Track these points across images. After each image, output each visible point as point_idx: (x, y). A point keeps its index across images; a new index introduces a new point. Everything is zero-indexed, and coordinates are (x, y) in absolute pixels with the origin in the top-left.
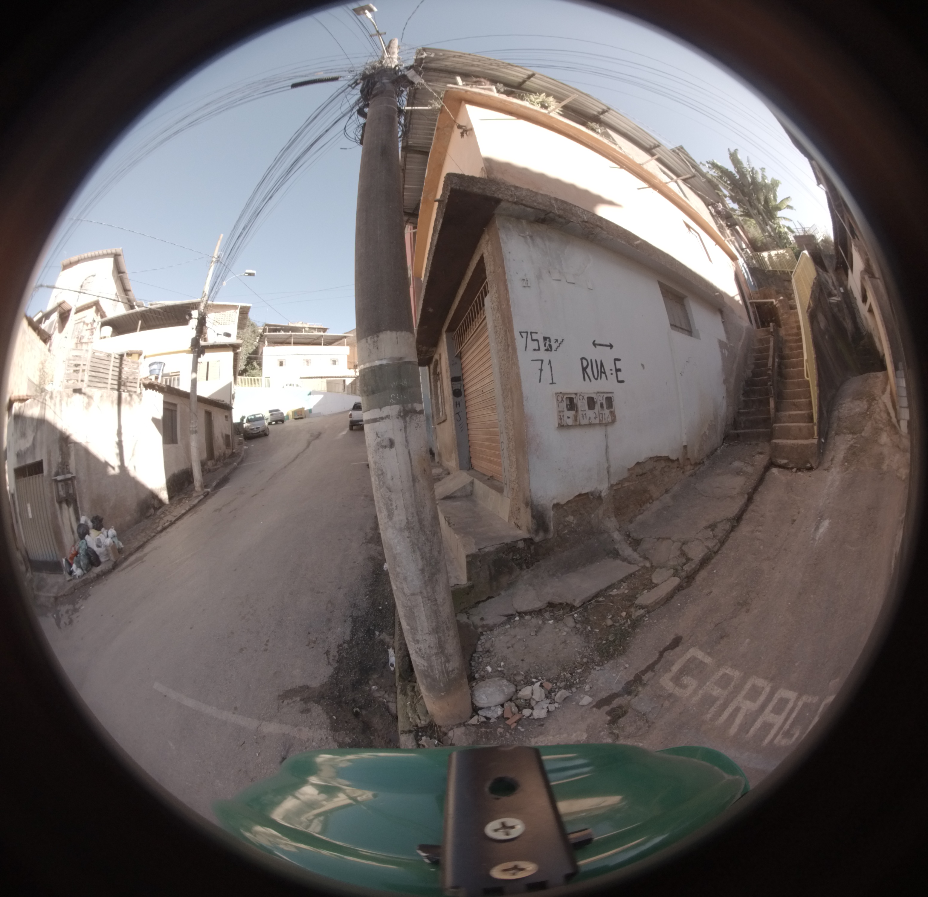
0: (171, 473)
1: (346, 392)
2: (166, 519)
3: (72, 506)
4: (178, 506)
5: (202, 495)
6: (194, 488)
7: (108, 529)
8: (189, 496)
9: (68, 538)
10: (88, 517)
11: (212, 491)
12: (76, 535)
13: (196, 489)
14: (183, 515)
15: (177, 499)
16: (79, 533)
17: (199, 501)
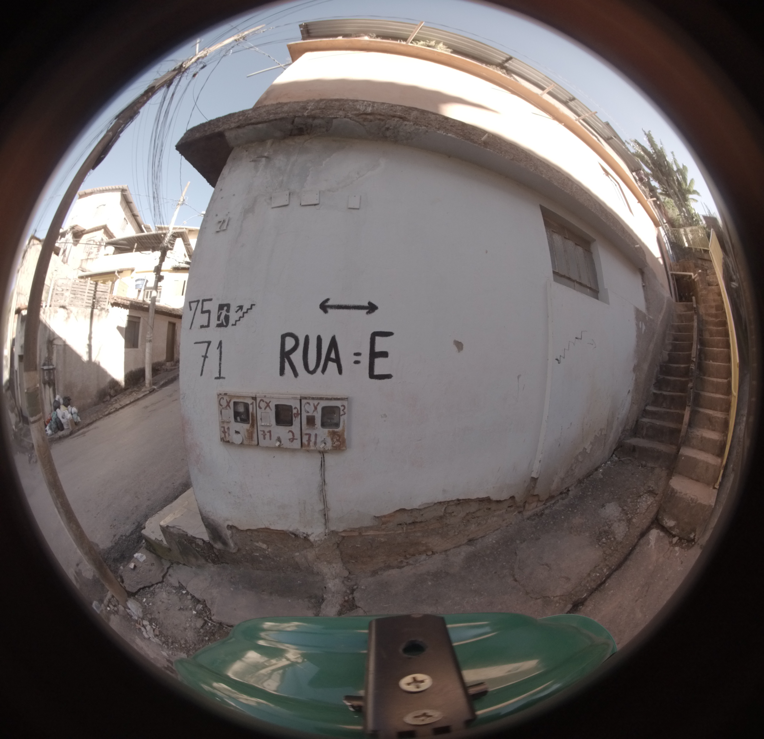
0: (129, 370)
3: (52, 387)
6: (145, 384)
7: (72, 406)
8: (139, 390)
9: (48, 408)
10: (61, 397)
11: (158, 388)
16: (54, 406)
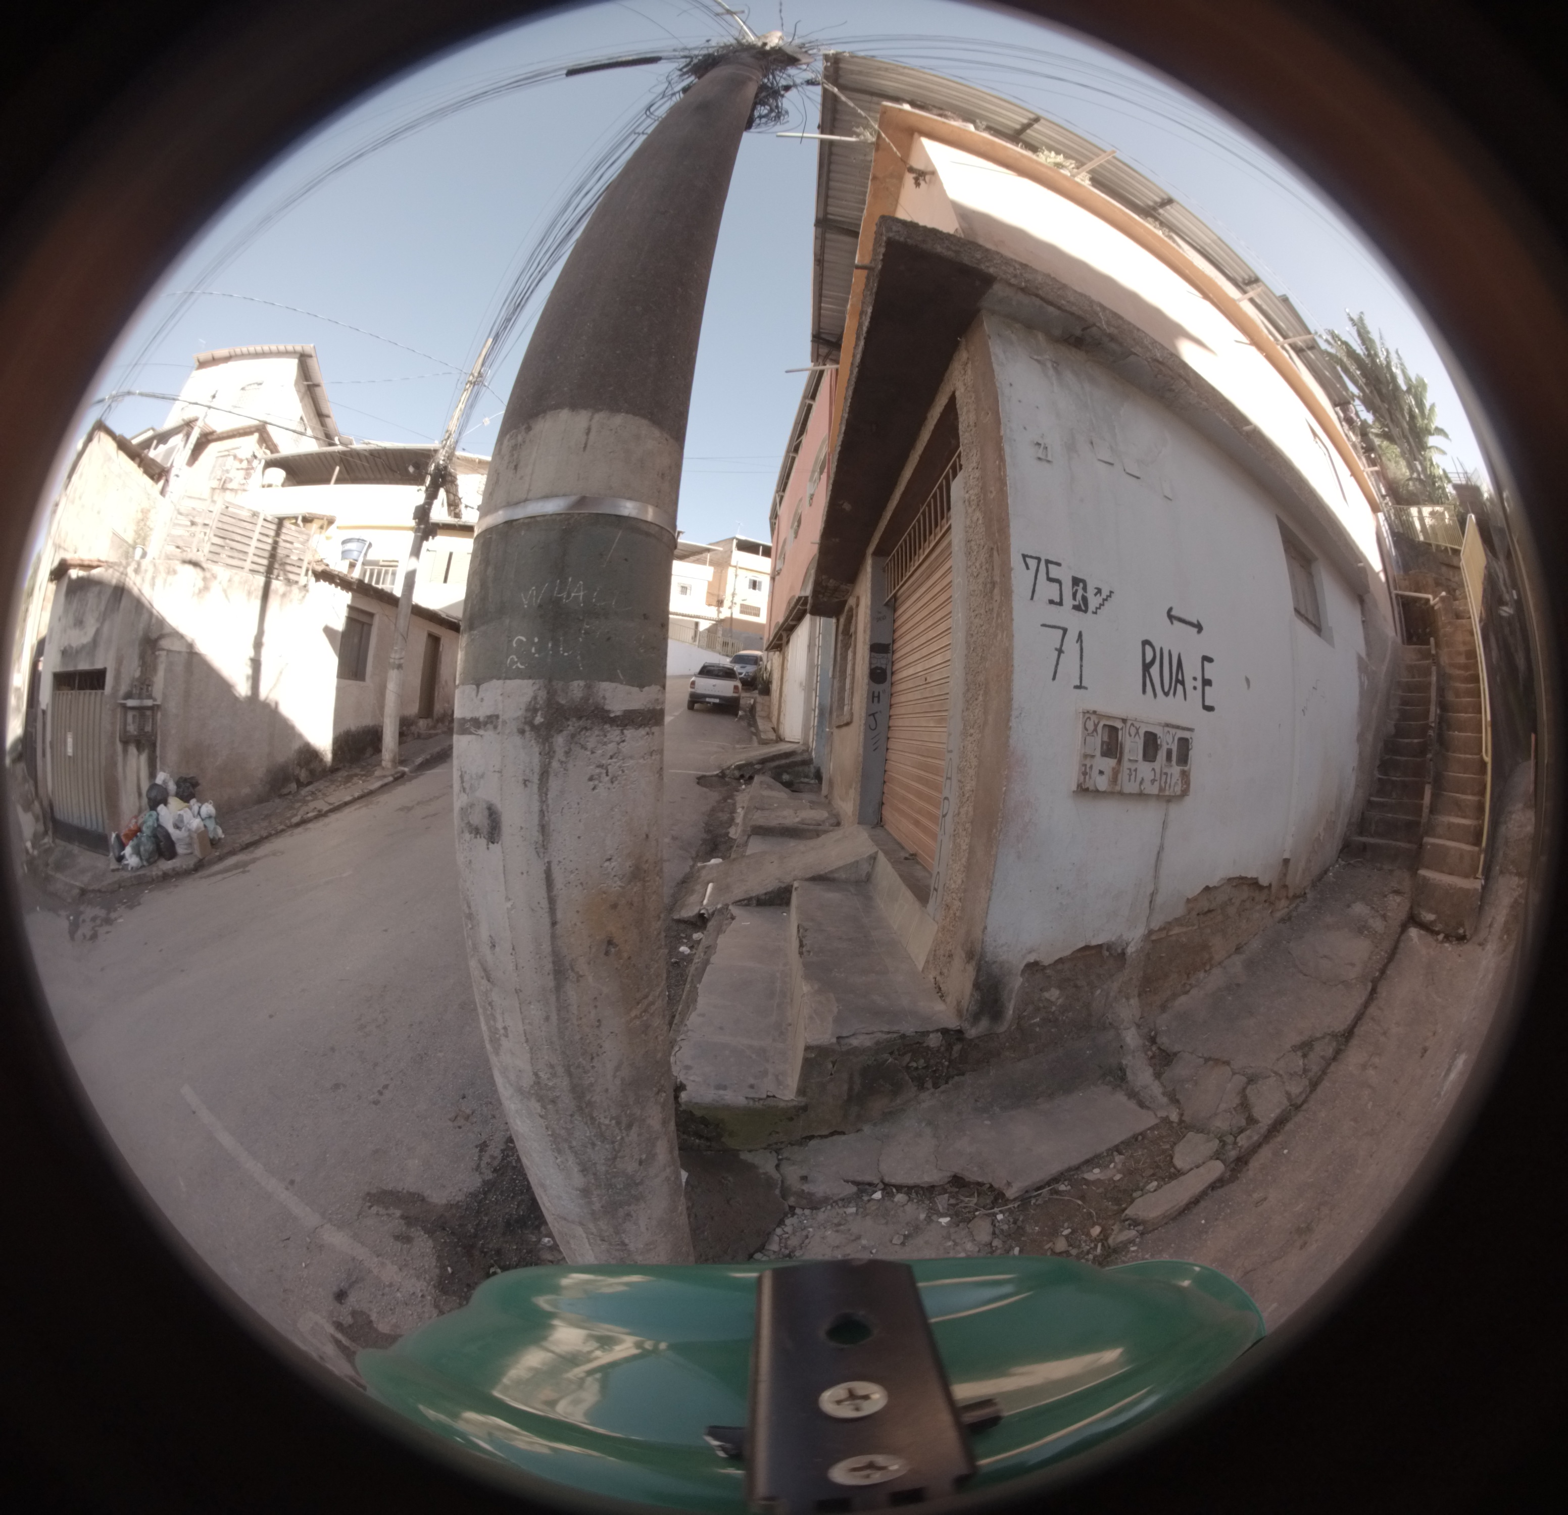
0: (343, 729)
1: (697, 643)
2: (312, 805)
4: (342, 786)
5: (392, 775)
6: (381, 761)
7: (202, 801)
8: (368, 773)
9: (129, 803)
10: (171, 776)
11: (411, 772)
12: (144, 802)
13: (384, 763)
14: (346, 804)
15: (346, 774)
16: (149, 799)
17: (382, 786)
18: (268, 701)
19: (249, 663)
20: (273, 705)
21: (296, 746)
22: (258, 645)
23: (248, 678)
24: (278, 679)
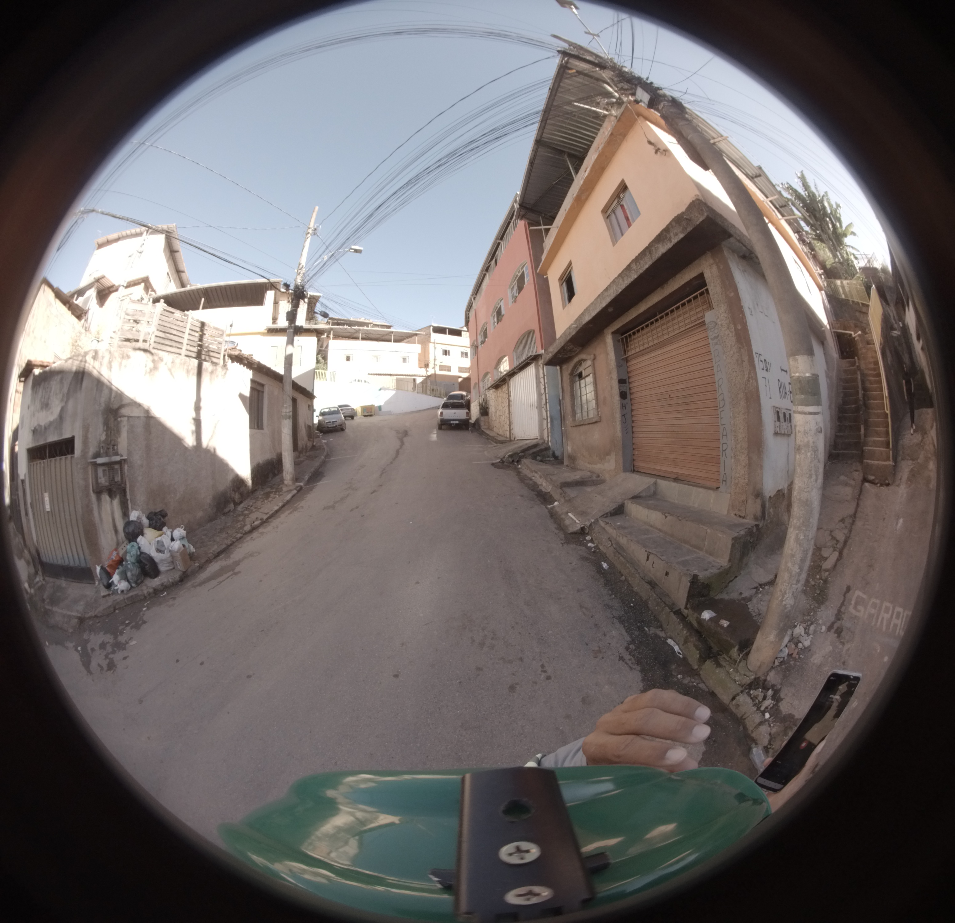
1: (417, 391)
2: (253, 516)
3: (118, 497)
5: (295, 489)
6: (283, 480)
9: (108, 540)
10: (142, 512)
11: (306, 486)
12: (122, 535)
13: (286, 482)
14: (275, 513)
15: (262, 493)
16: (127, 534)
17: (293, 497)
18: (208, 448)
19: (192, 421)
20: (212, 450)
21: (230, 477)
22: (198, 408)
23: (193, 433)
24: (214, 432)
